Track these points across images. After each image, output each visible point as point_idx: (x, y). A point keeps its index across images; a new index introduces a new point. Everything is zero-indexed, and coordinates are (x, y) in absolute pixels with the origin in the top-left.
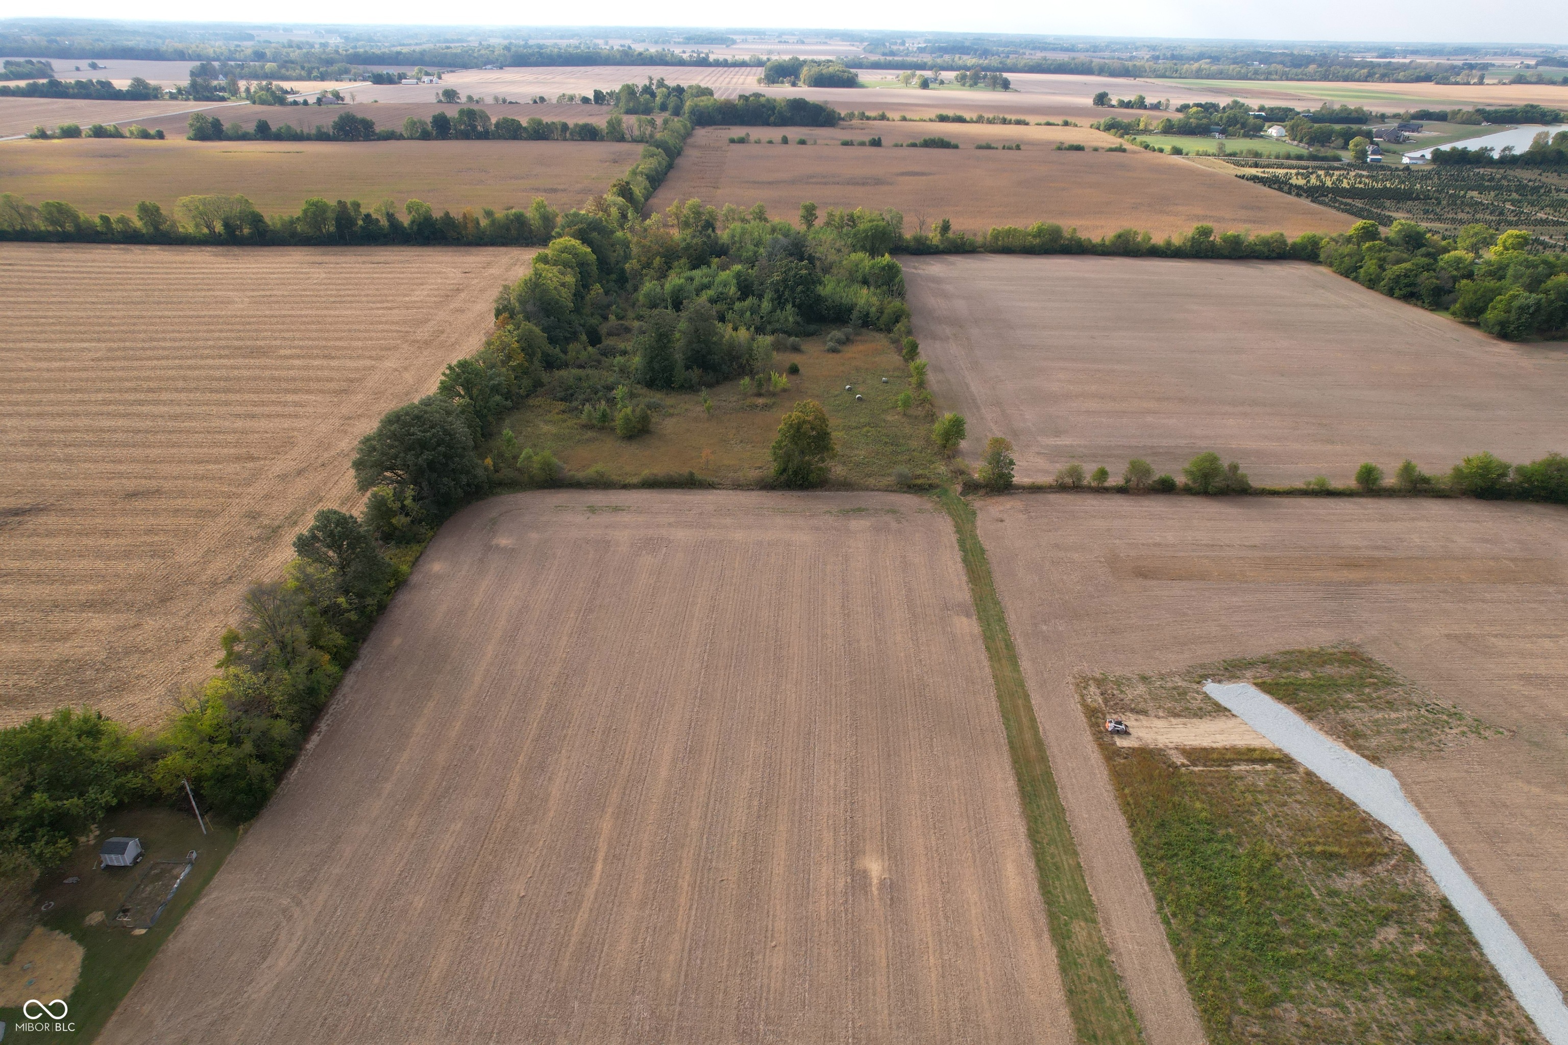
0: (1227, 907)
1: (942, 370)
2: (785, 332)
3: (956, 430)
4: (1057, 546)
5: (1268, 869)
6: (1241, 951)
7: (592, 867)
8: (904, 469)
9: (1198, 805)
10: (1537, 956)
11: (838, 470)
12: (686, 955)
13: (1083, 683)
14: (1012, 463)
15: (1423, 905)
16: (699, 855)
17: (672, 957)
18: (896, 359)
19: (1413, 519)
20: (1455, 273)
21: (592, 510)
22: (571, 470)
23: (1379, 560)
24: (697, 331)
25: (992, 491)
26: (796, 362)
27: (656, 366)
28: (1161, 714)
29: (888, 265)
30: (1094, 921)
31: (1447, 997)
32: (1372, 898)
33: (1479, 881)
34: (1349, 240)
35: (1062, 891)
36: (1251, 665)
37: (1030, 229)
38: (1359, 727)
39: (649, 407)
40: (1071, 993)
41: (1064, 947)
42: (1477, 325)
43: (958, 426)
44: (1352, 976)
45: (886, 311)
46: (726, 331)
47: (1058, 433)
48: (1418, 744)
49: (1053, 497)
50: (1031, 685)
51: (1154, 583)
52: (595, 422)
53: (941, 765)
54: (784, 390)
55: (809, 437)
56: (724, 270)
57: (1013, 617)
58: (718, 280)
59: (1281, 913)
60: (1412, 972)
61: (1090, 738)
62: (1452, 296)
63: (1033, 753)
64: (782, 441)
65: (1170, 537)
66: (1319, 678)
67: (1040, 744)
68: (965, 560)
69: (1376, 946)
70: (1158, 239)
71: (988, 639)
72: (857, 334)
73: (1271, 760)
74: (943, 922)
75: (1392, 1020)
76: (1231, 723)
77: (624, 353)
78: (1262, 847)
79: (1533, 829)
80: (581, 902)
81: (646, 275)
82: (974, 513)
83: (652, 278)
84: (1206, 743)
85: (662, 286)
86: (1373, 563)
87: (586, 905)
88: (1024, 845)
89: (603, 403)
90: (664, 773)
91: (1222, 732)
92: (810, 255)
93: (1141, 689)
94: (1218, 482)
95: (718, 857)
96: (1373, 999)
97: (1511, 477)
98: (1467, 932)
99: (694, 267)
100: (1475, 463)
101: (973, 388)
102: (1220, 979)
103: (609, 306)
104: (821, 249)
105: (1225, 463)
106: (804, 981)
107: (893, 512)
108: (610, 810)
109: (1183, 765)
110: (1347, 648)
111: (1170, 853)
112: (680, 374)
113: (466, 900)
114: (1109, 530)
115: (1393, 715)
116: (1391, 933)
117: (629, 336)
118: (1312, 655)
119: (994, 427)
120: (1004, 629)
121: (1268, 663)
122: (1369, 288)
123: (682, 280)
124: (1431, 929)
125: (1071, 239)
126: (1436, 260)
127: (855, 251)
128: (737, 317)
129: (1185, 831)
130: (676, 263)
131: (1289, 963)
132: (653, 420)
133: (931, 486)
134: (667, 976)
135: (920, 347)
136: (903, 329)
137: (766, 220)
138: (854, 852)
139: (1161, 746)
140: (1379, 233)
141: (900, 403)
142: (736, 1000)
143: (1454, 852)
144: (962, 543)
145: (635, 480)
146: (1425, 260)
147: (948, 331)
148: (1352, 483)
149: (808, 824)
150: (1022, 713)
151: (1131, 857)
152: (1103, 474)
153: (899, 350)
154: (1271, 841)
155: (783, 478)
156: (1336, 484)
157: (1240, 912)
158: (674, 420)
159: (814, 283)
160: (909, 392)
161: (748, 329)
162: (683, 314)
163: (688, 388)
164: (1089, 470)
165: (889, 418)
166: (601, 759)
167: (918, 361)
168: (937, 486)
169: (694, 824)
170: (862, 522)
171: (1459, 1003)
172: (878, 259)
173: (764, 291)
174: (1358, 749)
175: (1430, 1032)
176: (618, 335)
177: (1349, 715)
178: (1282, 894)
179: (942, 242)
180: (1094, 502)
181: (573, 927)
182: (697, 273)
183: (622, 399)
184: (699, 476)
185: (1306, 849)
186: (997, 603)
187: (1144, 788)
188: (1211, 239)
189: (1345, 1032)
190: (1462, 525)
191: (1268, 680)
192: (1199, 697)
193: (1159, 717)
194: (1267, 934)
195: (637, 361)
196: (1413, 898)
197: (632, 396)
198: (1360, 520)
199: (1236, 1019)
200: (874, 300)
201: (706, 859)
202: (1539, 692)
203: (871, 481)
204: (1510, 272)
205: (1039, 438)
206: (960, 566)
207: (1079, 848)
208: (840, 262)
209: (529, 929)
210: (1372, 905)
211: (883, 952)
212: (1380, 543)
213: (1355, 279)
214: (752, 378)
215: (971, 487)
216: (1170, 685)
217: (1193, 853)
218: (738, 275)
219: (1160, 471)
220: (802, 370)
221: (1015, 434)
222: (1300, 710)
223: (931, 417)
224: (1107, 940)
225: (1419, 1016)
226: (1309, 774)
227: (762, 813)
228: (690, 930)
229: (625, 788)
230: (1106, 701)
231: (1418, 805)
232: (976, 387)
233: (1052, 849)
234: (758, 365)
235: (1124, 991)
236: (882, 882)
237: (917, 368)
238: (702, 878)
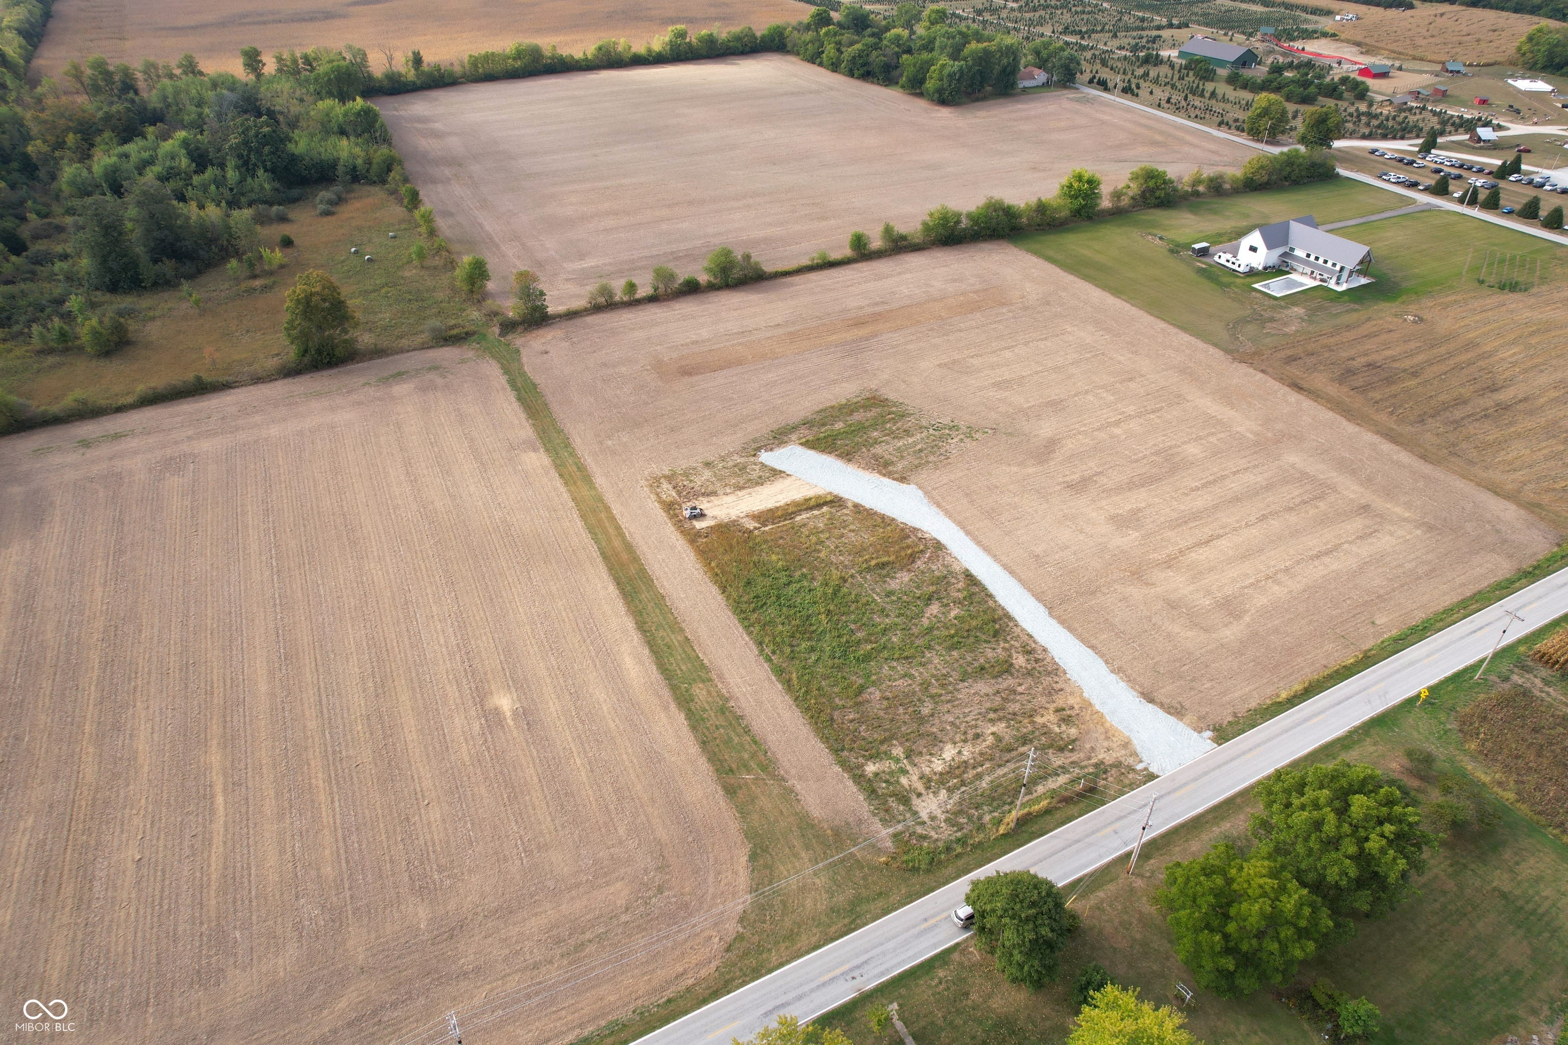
0: (813, 632)
1: (451, 215)
2: (265, 202)
3: (479, 273)
4: (604, 365)
5: (839, 591)
6: (830, 663)
7: (212, 803)
8: (435, 323)
9: (774, 557)
10: (1029, 590)
11: (365, 339)
12: (341, 844)
13: (655, 483)
14: (542, 294)
15: (953, 580)
16: (326, 751)
17: (327, 852)
18: (398, 211)
19: (900, 274)
20: (897, 49)
21: (86, 444)
22: (38, 406)
23: (880, 314)
24: (152, 216)
25: (530, 326)
26: (287, 233)
27: (114, 266)
28: (728, 491)
29: (362, 110)
30: (710, 680)
31: (977, 640)
32: (918, 588)
33: (987, 549)
34: (808, 27)
35: (678, 665)
36: (794, 428)
37: (508, 51)
38: (887, 457)
39: (120, 314)
40: (704, 744)
41: (689, 710)
42: (921, 95)
43: (480, 268)
44: (913, 650)
45: (375, 161)
46: (191, 210)
47: (582, 256)
48: (931, 458)
49: (590, 319)
50: (610, 497)
51: (699, 377)
52: (53, 344)
53: (543, 592)
54: (282, 267)
55: (323, 310)
56: (165, 140)
57: (578, 440)
58: (161, 152)
59: (855, 622)
60: (952, 632)
61: (673, 529)
62: (898, 71)
63: (625, 556)
64: (293, 321)
65: (705, 333)
66: (850, 426)
67: (629, 548)
68: (519, 399)
69: (925, 622)
70: (639, 48)
71: (559, 466)
72: (349, 192)
73: (825, 503)
74: (580, 726)
75: (944, 671)
76: (788, 481)
77: (64, 257)
78: (831, 575)
79: (1016, 499)
80: (211, 840)
81: (62, 158)
82: (518, 351)
83: (72, 161)
84: (770, 504)
85: (89, 169)
86: (876, 318)
87: (218, 840)
88: (636, 637)
89: (56, 320)
90: (263, 688)
91: (782, 492)
92: (268, 109)
93: (707, 474)
94: (736, 274)
95: (347, 745)
96: (930, 662)
97: (964, 223)
98: (984, 589)
99: (125, 141)
100: (936, 215)
101: (488, 228)
102: (818, 689)
103: (22, 203)
104: (280, 101)
105: (738, 255)
106: (466, 823)
107: (435, 368)
108: (215, 742)
109: (756, 528)
110: (868, 395)
111: (760, 604)
112: (148, 270)
113: (68, 890)
114: (648, 339)
115: (910, 440)
116: (934, 608)
117: (63, 236)
118: (841, 408)
119: (518, 263)
120: (573, 454)
121: (807, 423)
122: (834, 71)
123: (114, 159)
124: (961, 595)
125: (553, 58)
126: (881, 39)
127: (321, 99)
128: (200, 193)
129: (768, 582)
130: (98, 139)
131: (867, 658)
132: (131, 328)
133: (467, 334)
134: (328, 870)
135: (421, 193)
136: (398, 177)
137: (201, 73)
138: (481, 695)
139: (734, 518)
140: (831, 19)
141: (413, 256)
142: (404, 863)
143: (968, 533)
144: (512, 383)
145: (130, 400)
146: (871, 40)
147: (447, 172)
148: (848, 252)
149: (429, 685)
150: (607, 525)
151: (729, 618)
152: (631, 287)
153: (400, 201)
154: (837, 568)
155: (307, 359)
156: (835, 256)
157: (824, 632)
158: (158, 323)
159: (282, 141)
160: (421, 242)
161: (218, 205)
162: (128, 198)
163: (162, 284)
164: (618, 286)
165: (407, 274)
166: (186, 697)
167: (422, 209)
168: (474, 333)
169: (312, 725)
170: (405, 386)
171: (986, 641)
172: (350, 104)
173: (224, 159)
174: (889, 475)
175: (969, 670)
176: (48, 237)
177: (878, 450)
178: (853, 607)
179: (418, 76)
180: (630, 316)
181: (209, 866)
182: (130, 148)
183: (80, 310)
184: (207, 378)
185: (865, 566)
186: (560, 431)
187: (726, 558)
188: (688, 40)
189: (914, 693)
190: (936, 271)
191: (811, 438)
192: (757, 468)
193: (726, 494)
194: (847, 642)
195: (85, 263)
196: (945, 577)
197: (93, 305)
198: (860, 284)
199: (836, 715)
200: (357, 150)
201: (334, 752)
202: (1007, 394)
203: (404, 342)
204: (937, 44)
205: (565, 265)
206: (516, 405)
207: (683, 625)
208: (308, 113)
209: (158, 886)
210: (918, 593)
211: (532, 771)
212: (878, 299)
213: (821, 65)
214: (240, 260)
215: (509, 327)
216: (731, 464)
217: (778, 597)
218: (185, 143)
219: (683, 274)
220: (296, 241)
221: (540, 265)
222: (840, 456)
223: (451, 265)
224: (724, 691)
225: (961, 661)
226: (856, 506)
227: (380, 691)
228: (338, 821)
229: (224, 716)
230: (679, 493)
231: (939, 505)
232: (490, 226)
233: (661, 633)
234: (243, 243)
235: (747, 726)
236: (515, 713)
237: (423, 216)
238: (336, 771)
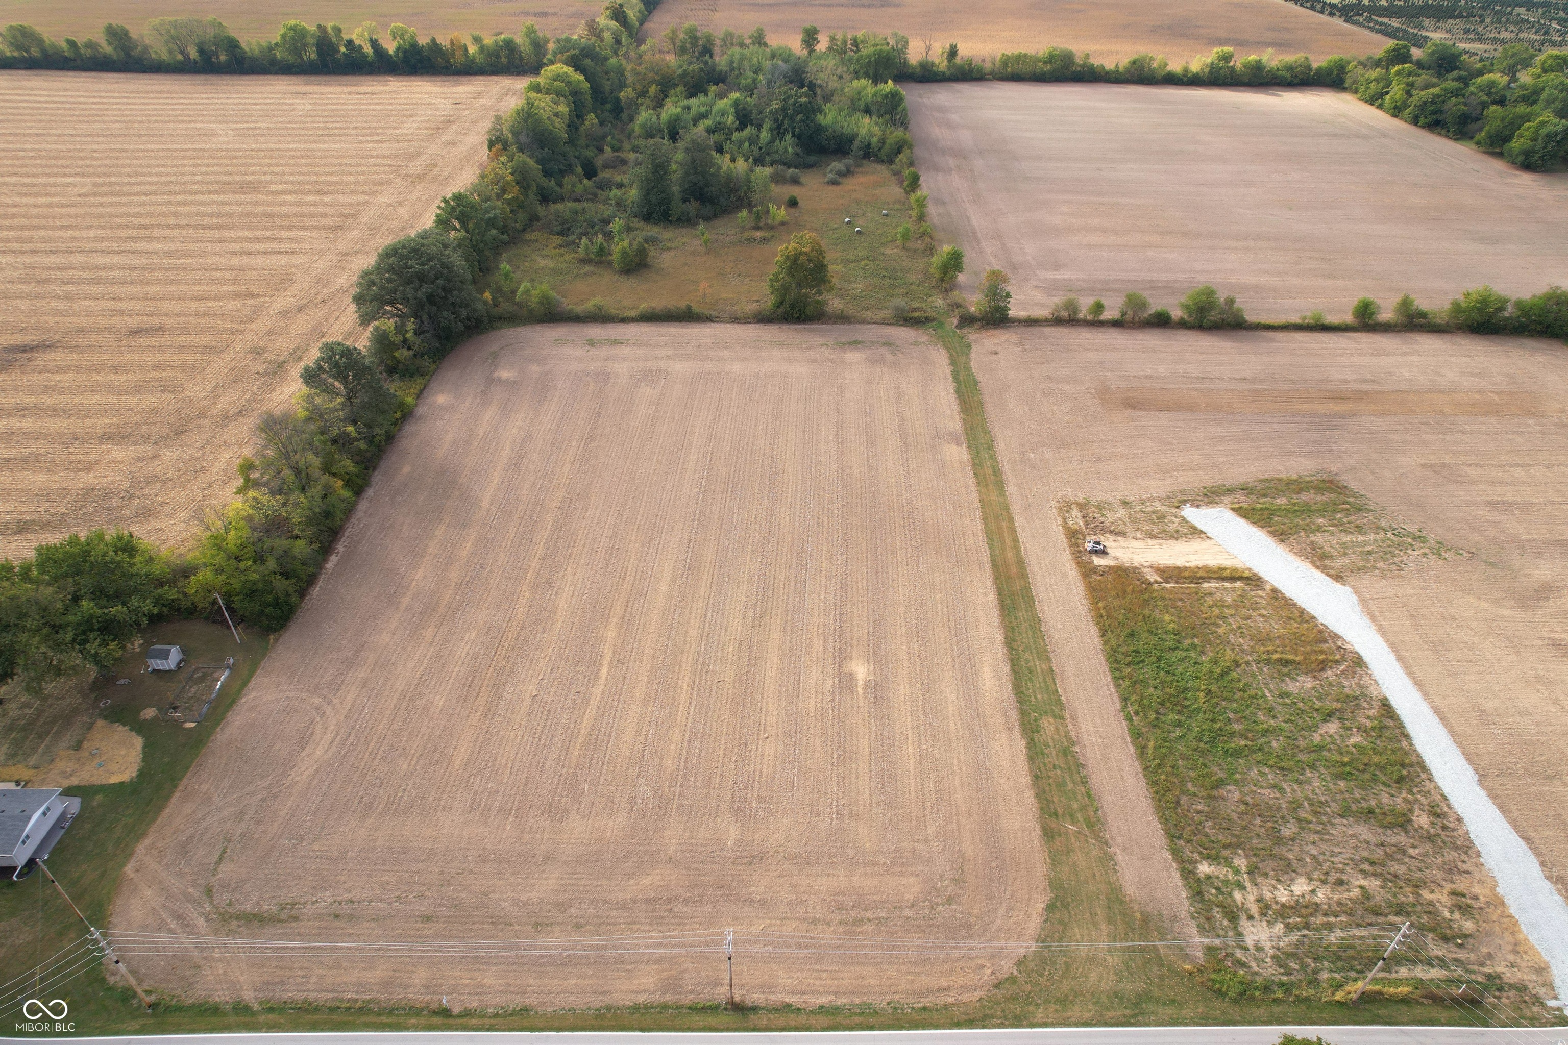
0: (1186, 707)
1: (944, 203)
2: (784, 164)
3: (954, 263)
4: (1049, 378)
5: (1227, 673)
6: (1194, 744)
7: (598, 670)
8: (901, 302)
9: (1167, 617)
10: (1460, 746)
11: (835, 304)
12: (686, 745)
13: (1066, 506)
14: (1008, 296)
15: (1365, 704)
16: (698, 659)
17: (673, 747)
18: (896, 191)
19: (1405, 354)
20: (1485, 98)
21: (592, 343)
22: (568, 304)
23: (1366, 393)
24: (693, 162)
25: (988, 324)
26: (795, 194)
27: (653, 199)
28: (1139, 536)
29: (891, 93)
30: (1062, 718)
31: (1374, 779)
32: (1320, 699)
33: (1419, 684)
34: (1377, 63)
35: (1034, 692)
36: (1230, 491)
37: (1041, 54)
38: (1327, 548)
39: (646, 240)
40: (1036, 778)
41: (1032, 740)
42: (1500, 155)
43: (957, 259)
44: (1292, 763)
45: (888, 142)
46: (724, 162)
47: (1058, 267)
48: (1380, 565)
49: (1048, 331)
50: (1016, 509)
51: (1143, 413)
52: (592, 256)
53: (927, 580)
54: (783, 223)
55: (806, 269)
56: (722, 98)
57: (1006, 446)
58: (715, 108)
59: (1235, 712)
60: (1346, 760)
61: (1070, 557)
62: (1479, 123)
63: (1014, 570)
64: (779, 274)
65: (1162, 370)
66: (1294, 504)
67: (1021, 563)
68: (958, 392)
69: (1317, 738)
70: (1175, 65)
71: (976, 465)
72: (858, 166)
73: (1240, 578)
74: (922, 718)
75: (1323, 799)
76: (1206, 544)
77: (620, 185)
78: (1223, 655)
79: (1476, 639)
80: (589, 701)
81: (642, 104)
82: (969, 346)
83: (648, 107)
84: (1180, 562)
85: (658, 116)
86: (1360, 396)
87: (594, 703)
88: (1001, 651)
89: (600, 236)
90: (664, 587)
91: (1196, 552)
92: (811, 82)
93: (1122, 513)
94: (1213, 316)
95: (715, 661)
96: (1309, 782)
97: (1509, 311)
98: (1401, 726)
99: (691, 95)
100: (1474, 297)
101: (975, 222)
102: (1173, 767)
103: (604, 137)
104: (822, 75)
105: (1222, 298)
107: (889, 344)
108: (615, 620)
109: (1156, 582)
110: (1325, 477)
111: (1137, 659)
112: (678, 207)
113: (483, 700)
114: (1101, 362)
115: (1361, 538)
116: (1332, 727)
117: (624, 168)
118: (1290, 482)
119: (993, 261)
120: (993, 458)
121: (1246, 489)
122: (1395, 116)
123: (679, 110)
124: (1369, 724)
125: (1084, 66)
126: (1467, 84)
127: (857, 78)
128: (735, 148)
129: (1153, 640)
130: (672, 92)
131: (1237, 753)
132: (651, 254)
133: (927, 319)
135: (922, 179)
136: (905, 160)
137: (766, 45)
138: (842, 657)
139: (1136, 564)
140: (1410, 56)
141: (899, 236)
143: (1400, 659)
144: (956, 375)
145: (633, 314)
146: (1455, 85)
147: (951, 162)
148: (1348, 318)
151: (1101, 663)
152: (1099, 307)
153: (901, 182)
154: (1233, 650)
155: (780, 311)
156: (1332, 319)
157: (1198, 710)
158: (672, 254)
159: (814, 111)
160: (909, 225)
161: (746, 161)
162: (680, 145)
163: (686, 221)
164: (1085, 304)
165: (888, 251)
166: (604, 575)
167: (919, 193)
168: (934, 320)
169: (693, 633)
170: (858, 355)
171: (1384, 784)
172: (881, 86)
173: (763, 121)
174: (1324, 569)
175: (1354, 807)
176: (614, 167)
177: (1318, 538)
178: (1238, 695)
179: (949, 68)
180: (1093, 335)
181: (582, 722)
182: (694, 102)
183: (619, 232)
184: (696, 309)
185: (1265, 656)
186: (987, 432)
187: (1116, 602)
188: (1232, 64)
189: (1279, 808)
190: (1453, 359)
191: (1245, 506)
192: (1177, 521)
193: (1136, 539)
194: (1220, 729)
195: (633, 193)
196: (1356, 698)
197: (629, 229)
198: (1352, 355)
199: (1184, 799)
200: (876, 130)
201: (704, 663)
202: (1503, 517)
203: (868, 314)
204: (1544, 96)
205: (1038, 272)
206: (953, 397)
207: (1052, 655)
208: (842, 89)
209: (542, 724)
210: (1318, 704)
211: (866, 743)
212: (1369, 376)
213: (1380, 106)
214: (751, 211)
215: (967, 320)
216: (1149, 509)
217: (1159, 659)
218: (736, 104)
219: (1156, 305)
220: (801, 203)
221: (1014, 267)
222: (1273, 534)
223: (931, 251)
224: (1073, 734)
225: (1347, 795)
226: (1275, 591)
227: (757, 623)
228: (689, 724)
229: (628, 601)
230: (1087, 524)
231: (1373, 618)
232: (978, 221)
233: (1027, 656)
234: (756, 197)
235: (1085, 777)
236: (867, 683)
237: (918, 201)
238: (701, 680)
